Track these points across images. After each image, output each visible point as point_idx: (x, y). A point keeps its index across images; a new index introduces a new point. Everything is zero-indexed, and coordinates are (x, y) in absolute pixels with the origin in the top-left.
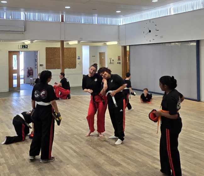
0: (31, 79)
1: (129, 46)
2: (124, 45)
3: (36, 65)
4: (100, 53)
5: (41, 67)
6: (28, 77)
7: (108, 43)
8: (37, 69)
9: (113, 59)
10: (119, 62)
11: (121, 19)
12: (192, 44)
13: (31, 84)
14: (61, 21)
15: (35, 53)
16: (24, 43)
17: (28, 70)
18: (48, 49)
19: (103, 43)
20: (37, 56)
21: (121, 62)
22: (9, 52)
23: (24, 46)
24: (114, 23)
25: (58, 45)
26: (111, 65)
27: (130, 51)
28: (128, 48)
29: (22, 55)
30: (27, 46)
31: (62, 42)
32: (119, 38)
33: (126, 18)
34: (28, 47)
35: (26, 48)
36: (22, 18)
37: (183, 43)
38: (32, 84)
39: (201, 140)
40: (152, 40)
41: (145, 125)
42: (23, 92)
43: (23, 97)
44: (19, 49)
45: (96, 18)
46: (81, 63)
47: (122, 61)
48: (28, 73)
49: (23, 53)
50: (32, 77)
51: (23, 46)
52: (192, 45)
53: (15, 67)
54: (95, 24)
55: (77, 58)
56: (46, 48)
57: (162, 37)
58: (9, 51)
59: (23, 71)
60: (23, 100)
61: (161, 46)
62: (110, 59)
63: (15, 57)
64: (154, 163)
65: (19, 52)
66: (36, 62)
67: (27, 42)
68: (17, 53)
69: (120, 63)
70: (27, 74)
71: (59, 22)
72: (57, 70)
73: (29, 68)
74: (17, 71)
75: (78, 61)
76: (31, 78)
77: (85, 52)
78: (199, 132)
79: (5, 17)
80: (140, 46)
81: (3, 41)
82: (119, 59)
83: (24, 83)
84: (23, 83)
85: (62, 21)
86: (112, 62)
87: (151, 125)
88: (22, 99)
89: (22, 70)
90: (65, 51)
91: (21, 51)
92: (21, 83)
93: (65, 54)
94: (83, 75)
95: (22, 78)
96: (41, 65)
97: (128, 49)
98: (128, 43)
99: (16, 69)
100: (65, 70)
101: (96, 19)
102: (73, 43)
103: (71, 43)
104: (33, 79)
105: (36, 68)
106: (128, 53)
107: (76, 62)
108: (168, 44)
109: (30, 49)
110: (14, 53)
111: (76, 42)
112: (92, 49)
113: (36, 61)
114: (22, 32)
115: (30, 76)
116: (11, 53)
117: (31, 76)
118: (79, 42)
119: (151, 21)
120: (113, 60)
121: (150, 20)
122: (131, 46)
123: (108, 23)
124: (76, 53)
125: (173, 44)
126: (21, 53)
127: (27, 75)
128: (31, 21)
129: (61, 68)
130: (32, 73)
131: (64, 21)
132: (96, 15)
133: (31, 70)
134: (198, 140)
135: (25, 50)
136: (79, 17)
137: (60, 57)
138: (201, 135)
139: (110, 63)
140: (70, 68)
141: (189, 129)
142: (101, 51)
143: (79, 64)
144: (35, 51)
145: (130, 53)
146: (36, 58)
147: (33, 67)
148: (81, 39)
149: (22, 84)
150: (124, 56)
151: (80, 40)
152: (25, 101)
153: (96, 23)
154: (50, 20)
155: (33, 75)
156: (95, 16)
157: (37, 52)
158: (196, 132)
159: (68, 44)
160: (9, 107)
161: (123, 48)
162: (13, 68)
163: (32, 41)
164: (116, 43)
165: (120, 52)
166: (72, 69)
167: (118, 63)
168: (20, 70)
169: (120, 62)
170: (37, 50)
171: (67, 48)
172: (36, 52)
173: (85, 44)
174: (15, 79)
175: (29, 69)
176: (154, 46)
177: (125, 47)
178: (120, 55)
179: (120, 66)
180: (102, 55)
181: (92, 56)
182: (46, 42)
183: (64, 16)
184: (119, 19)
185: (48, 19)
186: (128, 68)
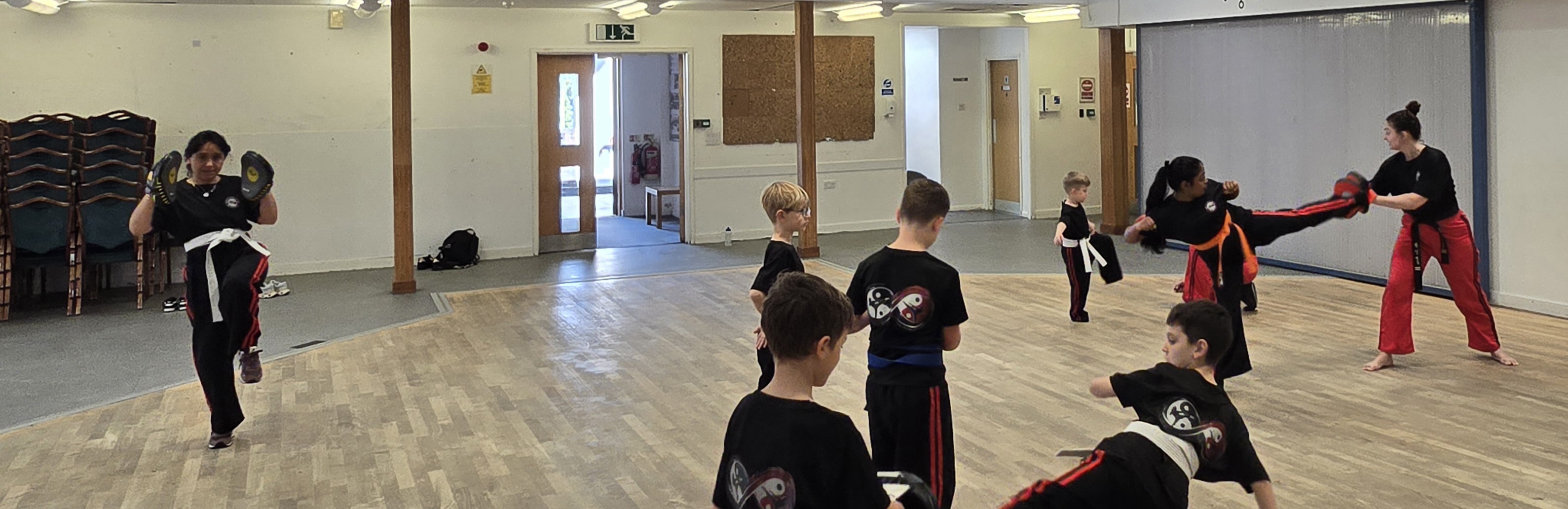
0: (649, 194)
1: (1138, 27)
2: (1114, 23)
3: (675, 123)
4: (992, 63)
5: (702, 134)
6: (635, 181)
7: (1032, 16)
8: (677, 144)
9: (1054, 93)
10: (1086, 107)
12: (1447, 18)
13: (651, 217)
15: (670, 64)
16: (614, 13)
17: (636, 147)
18: (731, 44)
19: (1004, 14)
20: (677, 79)
21: (1096, 106)
22: (540, 57)
23: (617, 31)
25: (785, 24)
26: (1049, 121)
27: (1143, 52)
28: (1130, 36)
29: (604, 73)
30: (631, 28)
31: (805, 9)
34: (635, 34)
35: (627, 37)
38: (654, 217)
39: (1494, 496)
42: (612, 257)
43: (609, 284)
44: (590, 43)
46: (897, 114)
47: (1103, 104)
48: (634, 163)
49: (609, 60)
50: (657, 182)
51: (608, 27)
52: (1451, 26)
53: (570, 136)
55: (879, 86)
56: (724, 36)
58: (542, 52)
59: (610, 155)
60: (610, 297)
61: (1297, 26)
62: (1041, 91)
63: (568, 82)
65: (591, 56)
66: (676, 106)
67: (631, 10)
68: (580, 62)
69: (1090, 113)
70: (630, 166)
72: (776, 147)
73: (642, 138)
74: (582, 154)
75: (881, 103)
76: (648, 190)
77: (919, 60)
78: (1484, 458)
80: (1191, 31)
81: (509, 6)
82: (1087, 94)
83: (615, 212)
84: (610, 212)
86: (1051, 106)
88: (606, 292)
89: (606, 147)
90: (818, 50)
91: (601, 55)
92: (598, 214)
93: (819, 68)
95: (604, 190)
96: (698, 124)
97: (1130, 45)
98: (1129, 16)
99: (577, 142)
100: (821, 148)
102: (857, 14)
103: (846, 13)
104: (660, 193)
105: (672, 137)
106: (1130, 65)
107: (873, 108)
108: (1330, 19)
109: (644, 43)
110: (567, 64)
111: (872, 10)
112: (953, 43)
113: (675, 101)
115: (642, 175)
116: (550, 65)
117: (649, 176)
118: (887, 8)
120: (1057, 100)
122: (1144, 30)
124: (872, 63)
125: (1357, 17)
126: (603, 63)
127: (630, 171)
129: (799, 139)
130: (657, 161)
133: (652, 148)
134: (1480, 495)
135: (624, 47)
137: (794, 84)
138: (1496, 471)
139: (1044, 113)
140: (843, 139)
141: (1432, 442)
142: (999, 56)
143: (887, 116)
144: (669, 56)
145: (1144, 63)
146: (676, 86)
147: (659, 133)
149: (605, 219)
150: (1109, 77)
152: (618, 302)
155: (658, 171)
157: (681, 56)
158: (1470, 458)
159: (833, 16)
160: (542, 332)
161: (1108, 38)
162: (559, 137)
163: (654, 4)
164: (1071, 13)
165: (1090, 59)
166: (850, 145)
167: (1082, 115)
168: (597, 146)
169: (1091, 106)
170: (682, 51)
171: (827, 39)
172: (675, 61)
173: (917, 19)
174: (571, 193)
175: (642, 142)
176: (1260, 31)
177: (1116, 36)
178: (1094, 73)
179: (1093, 128)
180: (1001, 71)
181: (953, 79)
182: (723, 8)
186: (1132, 142)
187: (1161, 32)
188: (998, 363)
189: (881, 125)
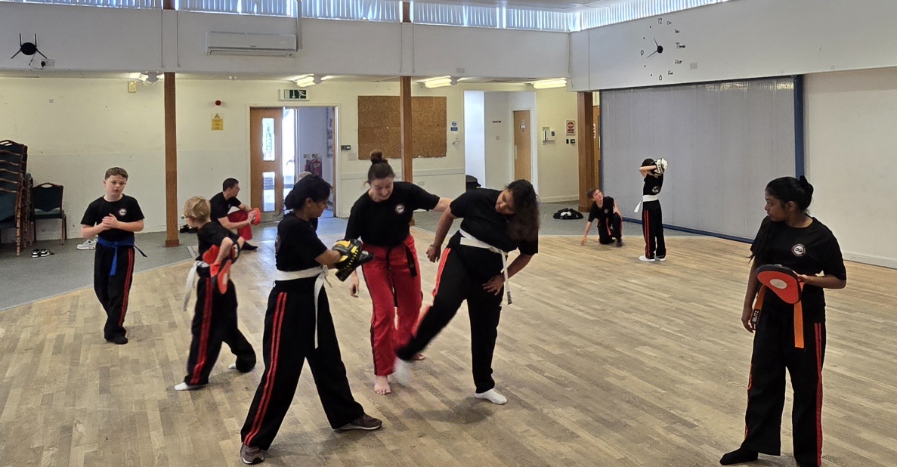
1: (601, 91)
2: (587, 89)
3: (330, 147)
4: (514, 112)
5: (346, 154)
7: (538, 85)
8: (331, 160)
9: (551, 130)
10: (570, 138)
11: (578, 14)
12: (781, 86)
14: (401, 20)
15: (327, 113)
16: (294, 83)
18: (363, 101)
19: (522, 84)
20: (332, 121)
21: (576, 137)
22: (251, 108)
23: (296, 94)
24: (555, 26)
25: (394, 90)
26: (549, 146)
27: (604, 108)
28: (596, 97)
29: (289, 119)
30: (304, 92)
31: (406, 82)
32: (570, 70)
33: (589, 10)
34: (307, 95)
35: (302, 97)
36: (288, 13)
40: (665, 74)
44: (280, 100)
45: (504, 10)
46: (460, 142)
47: (580, 137)
49: (292, 111)
51: (291, 91)
52: (783, 90)
53: (269, 155)
54: (501, 29)
55: (449, 126)
56: (359, 97)
57: (694, 66)
58: (252, 105)
59: (292, 166)
62: (544, 128)
63: (268, 123)
64: (672, 431)
65: (281, 108)
66: (331, 137)
67: (305, 81)
68: (275, 111)
69: (573, 141)
71: (397, 22)
74: (276, 166)
75: (451, 136)
77: (473, 110)
79: (239, 9)
80: (631, 94)
81: (233, 79)
82: (570, 130)
85: (406, 18)
86: (550, 137)
87: (663, 322)
89: (290, 161)
90: (414, 105)
91: (288, 108)
93: (414, 115)
94: (467, 177)
96: (344, 148)
97: (596, 102)
98: (595, 84)
99: (273, 158)
100: (416, 162)
101: (502, 16)
102: (436, 83)
103: (430, 83)
105: (328, 155)
106: (596, 113)
107: (446, 140)
108: (712, 86)
109: (312, 101)
110: (267, 112)
111: (445, 81)
112: (493, 102)
113: (330, 134)
114: (289, 53)
116: (257, 113)
118: (454, 79)
119: (665, 20)
120: (553, 134)
121: (659, 18)
122: (605, 94)
123: (539, 26)
124: (445, 112)
125: (728, 85)
126: (288, 113)
128: (316, 19)
129: (403, 156)
131: (412, 19)
132: (504, 2)
135: (299, 103)
136: (455, 7)
137: (399, 125)
139: (545, 141)
140: (428, 156)
142: (519, 108)
143: (454, 143)
144: (327, 108)
145: (604, 113)
146: (331, 126)
148: (462, 71)
150: (583, 120)
151: (458, 75)
153: (504, 26)
154: (369, 17)
156: (501, 4)
157: (334, 108)
159: (422, 85)
161: (583, 98)
162: (262, 155)
163: (318, 78)
164: (561, 83)
165: (572, 110)
166: (433, 160)
167: (567, 142)
168: (284, 161)
169: (573, 137)
170: (333, 105)
171: (418, 99)
172: (330, 111)
173: (471, 86)
174: (269, 188)
176: (672, 93)
177: (588, 96)
178: (575, 118)
179: (574, 150)
180: (520, 117)
181: (492, 122)
182: (359, 80)
183: (409, 4)
184: (570, 15)
185: (366, 14)
186: (597, 158)
187: (614, 94)
188: (519, 287)
189: (450, 149)
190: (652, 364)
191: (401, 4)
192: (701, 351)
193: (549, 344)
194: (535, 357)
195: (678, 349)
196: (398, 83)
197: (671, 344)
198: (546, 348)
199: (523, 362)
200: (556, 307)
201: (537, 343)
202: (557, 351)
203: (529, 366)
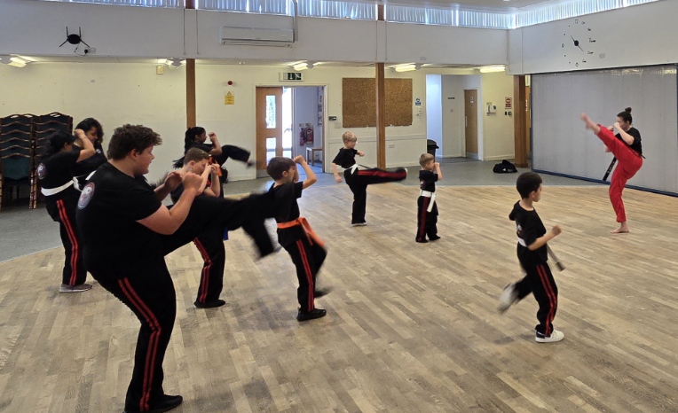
0: (308, 151)
1: (531, 75)
2: (520, 73)
3: (320, 118)
4: (466, 91)
5: (332, 123)
6: (302, 145)
7: (484, 70)
8: (321, 128)
9: (494, 105)
10: (508, 111)
11: (514, 16)
12: (668, 71)
14: (377, 19)
15: (318, 91)
16: (292, 67)
17: (302, 129)
18: (347, 82)
19: (472, 69)
20: (321, 98)
21: (512, 110)
22: (257, 87)
23: (293, 76)
24: (495, 24)
25: (371, 73)
26: (491, 117)
27: (533, 88)
28: (528, 79)
29: (287, 95)
30: (300, 75)
31: (380, 67)
32: (508, 59)
33: (524, 13)
34: (302, 77)
35: (298, 79)
36: (287, 12)
37: (648, 69)
38: (310, 161)
40: (580, 62)
41: (564, 251)
44: (280, 81)
45: (457, 12)
46: (423, 114)
47: (516, 109)
48: (301, 136)
49: (290, 89)
50: (312, 145)
51: (289, 74)
52: (669, 74)
53: (271, 123)
54: (456, 27)
55: (414, 101)
56: (343, 78)
57: (602, 56)
58: (258, 85)
59: (290, 133)
61: (602, 75)
62: (488, 103)
63: (270, 99)
64: (584, 334)
65: (281, 88)
66: (321, 110)
67: (300, 66)
68: (276, 90)
69: (510, 114)
70: (299, 138)
71: (373, 21)
72: (367, 129)
73: (305, 125)
74: (277, 133)
75: (415, 109)
76: (308, 149)
77: (433, 90)
79: (248, 9)
80: (555, 76)
81: (242, 64)
82: (508, 105)
85: (381, 17)
86: (492, 110)
87: (578, 252)
89: (288, 129)
90: (387, 86)
91: (286, 87)
93: (387, 93)
94: (428, 141)
95: (287, 149)
96: (331, 118)
97: (528, 83)
98: (527, 70)
99: (274, 127)
100: (387, 129)
101: (456, 16)
102: (404, 68)
103: (401, 68)
104: (313, 150)
105: (319, 124)
106: (528, 92)
107: (411, 112)
108: (616, 71)
109: (305, 82)
110: (270, 91)
111: (410, 67)
112: (448, 82)
113: (320, 108)
114: (287, 44)
115: (305, 142)
116: (262, 91)
117: (308, 142)
118: (418, 66)
119: (580, 22)
120: (495, 107)
121: (576, 19)
122: (534, 77)
123: (484, 24)
124: (411, 91)
125: (627, 71)
126: (286, 91)
127: (299, 140)
128: (309, 17)
129: (378, 125)
130: (312, 135)
131: (385, 18)
132: (457, 6)
133: (309, 129)
135: (296, 83)
136: (420, 9)
137: (375, 100)
139: (489, 113)
140: (398, 125)
142: (469, 87)
143: (418, 115)
144: (318, 87)
145: (534, 91)
146: (321, 101)
147: (313, 123)
148: (424, 59)
150: (518, 97)
151: (421, 62)
153: (457, 24)
154: (352, 16)
155: (312, 140)
156: (455, 7)
157: (323, 88)
159: (393, 69)
161: (518, 80)
162: (265, 124)
163: (310, 64)
164: (501, 68)
165: (510, 90)
166: (401, 128)
167: (506, 114)
168: (284, 129)
169: (510, 110)
170: (323, 85)
171: (391, 80)
172: (320, 90)
173: (431, 71)
174: (271, 150)
175: (305, 127)
176: (585, 76)
177: (521, 79)
178: (512, 96)
179: (511, 120)
180: (470, 95)
181: (447, 98)
182: (343, 65)
183: (383, 6)
184: (508, 16)
185: (349, 13)
186: (528, 125)
187: (541, 77)
188: (467, 225)
189: (415, 119)
190: (570, 283)
191: (376, 6)
192: (606, 273)
193: (491, 270)
194: (480, 280)
195: (590, 272)
196: (375, 68)
197: (584, 268)
198: (488, 272)
199: (470, 283)
200: (496, 241)
201: (482, 269)
202: (497, 275)
203: (475, 287)
